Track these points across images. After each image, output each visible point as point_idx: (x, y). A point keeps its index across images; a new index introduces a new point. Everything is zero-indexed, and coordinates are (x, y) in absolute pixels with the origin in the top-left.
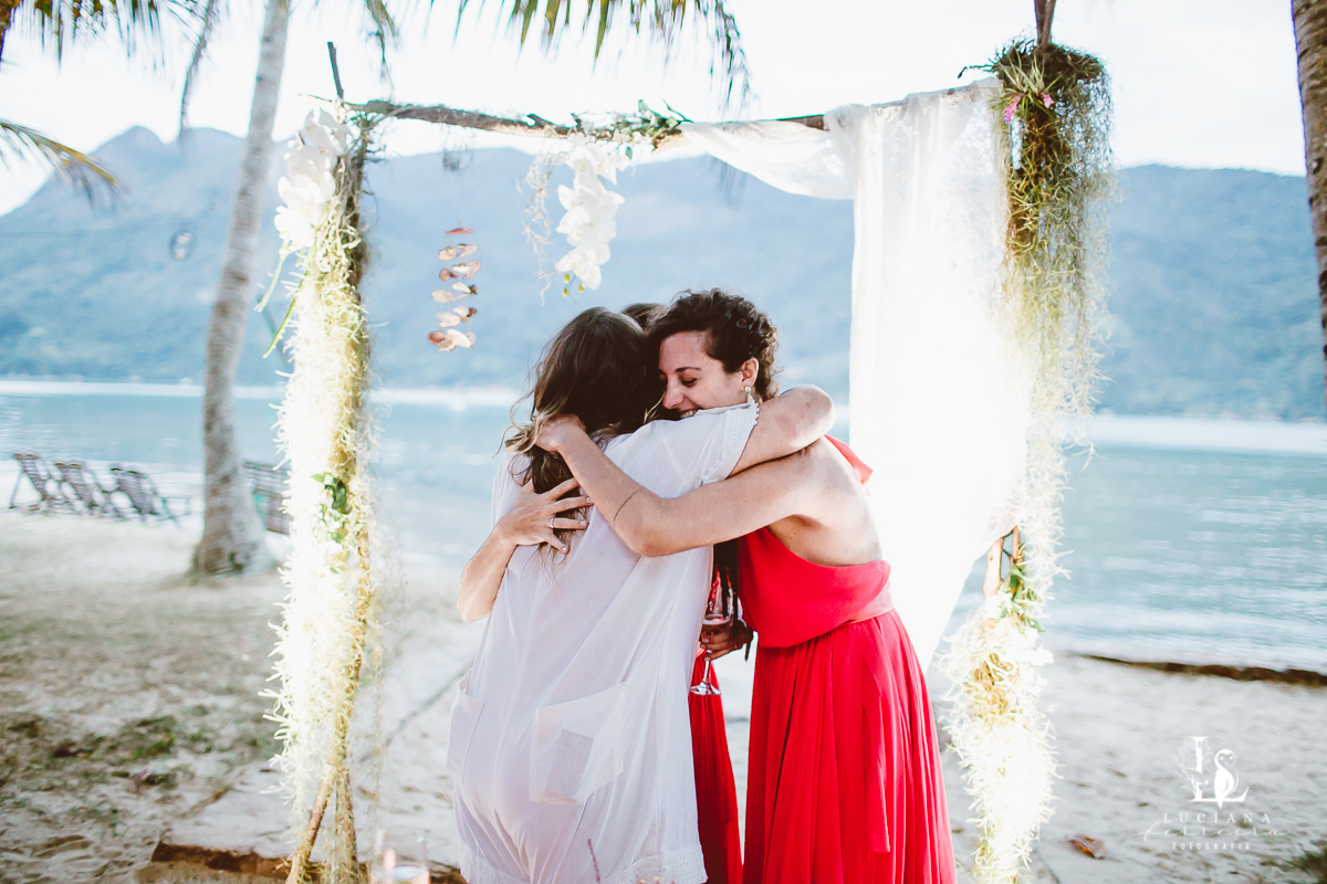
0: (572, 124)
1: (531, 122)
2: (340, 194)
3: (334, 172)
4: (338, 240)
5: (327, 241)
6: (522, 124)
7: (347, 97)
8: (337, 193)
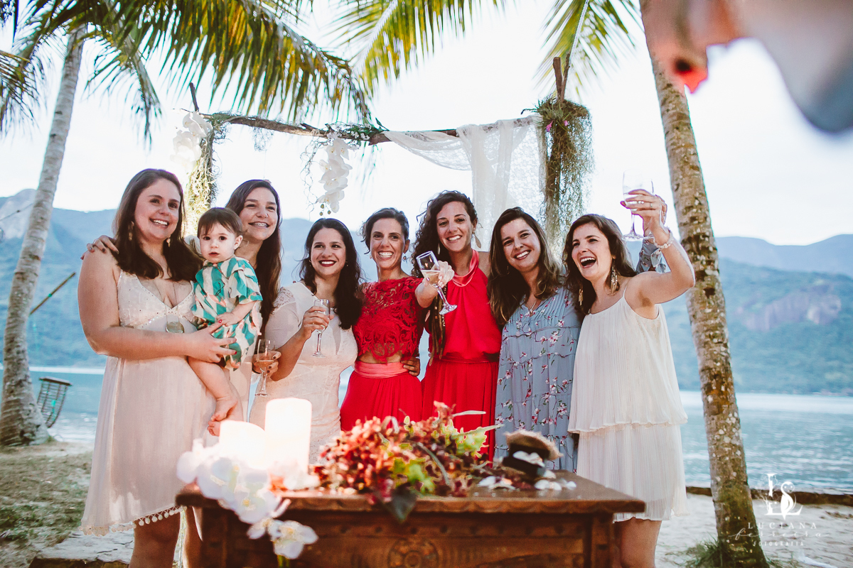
0: (326, 129)
1: (304, 128)
2: (205, 157)
3: (201, 145)
4: (206, 178)
5: (197, 180)
6: (300, 129)
7: (201, 110)
8: (202, 156)
